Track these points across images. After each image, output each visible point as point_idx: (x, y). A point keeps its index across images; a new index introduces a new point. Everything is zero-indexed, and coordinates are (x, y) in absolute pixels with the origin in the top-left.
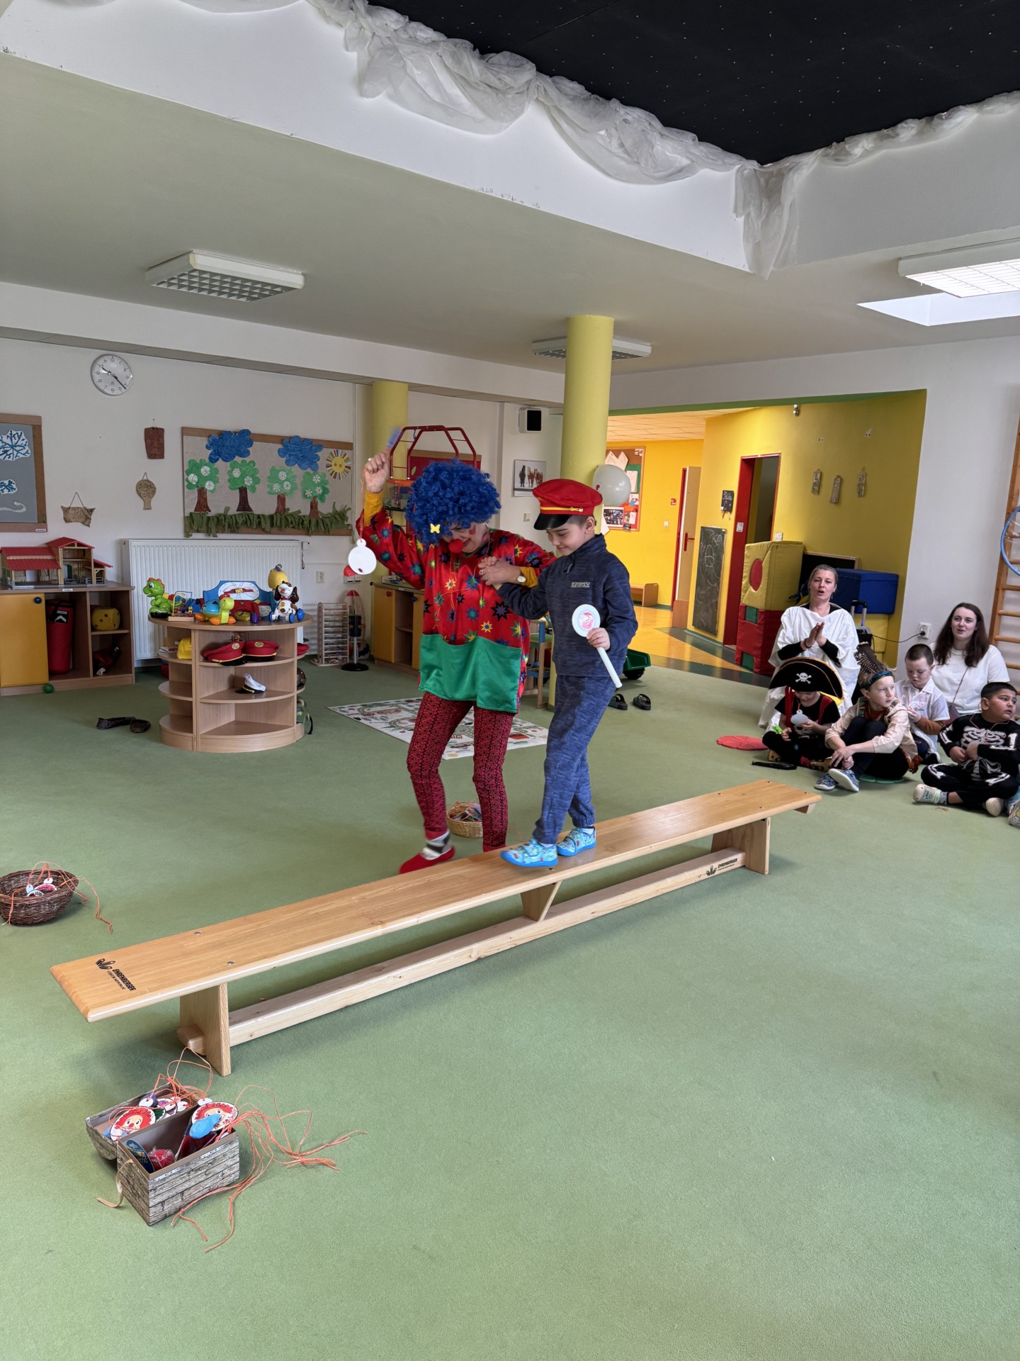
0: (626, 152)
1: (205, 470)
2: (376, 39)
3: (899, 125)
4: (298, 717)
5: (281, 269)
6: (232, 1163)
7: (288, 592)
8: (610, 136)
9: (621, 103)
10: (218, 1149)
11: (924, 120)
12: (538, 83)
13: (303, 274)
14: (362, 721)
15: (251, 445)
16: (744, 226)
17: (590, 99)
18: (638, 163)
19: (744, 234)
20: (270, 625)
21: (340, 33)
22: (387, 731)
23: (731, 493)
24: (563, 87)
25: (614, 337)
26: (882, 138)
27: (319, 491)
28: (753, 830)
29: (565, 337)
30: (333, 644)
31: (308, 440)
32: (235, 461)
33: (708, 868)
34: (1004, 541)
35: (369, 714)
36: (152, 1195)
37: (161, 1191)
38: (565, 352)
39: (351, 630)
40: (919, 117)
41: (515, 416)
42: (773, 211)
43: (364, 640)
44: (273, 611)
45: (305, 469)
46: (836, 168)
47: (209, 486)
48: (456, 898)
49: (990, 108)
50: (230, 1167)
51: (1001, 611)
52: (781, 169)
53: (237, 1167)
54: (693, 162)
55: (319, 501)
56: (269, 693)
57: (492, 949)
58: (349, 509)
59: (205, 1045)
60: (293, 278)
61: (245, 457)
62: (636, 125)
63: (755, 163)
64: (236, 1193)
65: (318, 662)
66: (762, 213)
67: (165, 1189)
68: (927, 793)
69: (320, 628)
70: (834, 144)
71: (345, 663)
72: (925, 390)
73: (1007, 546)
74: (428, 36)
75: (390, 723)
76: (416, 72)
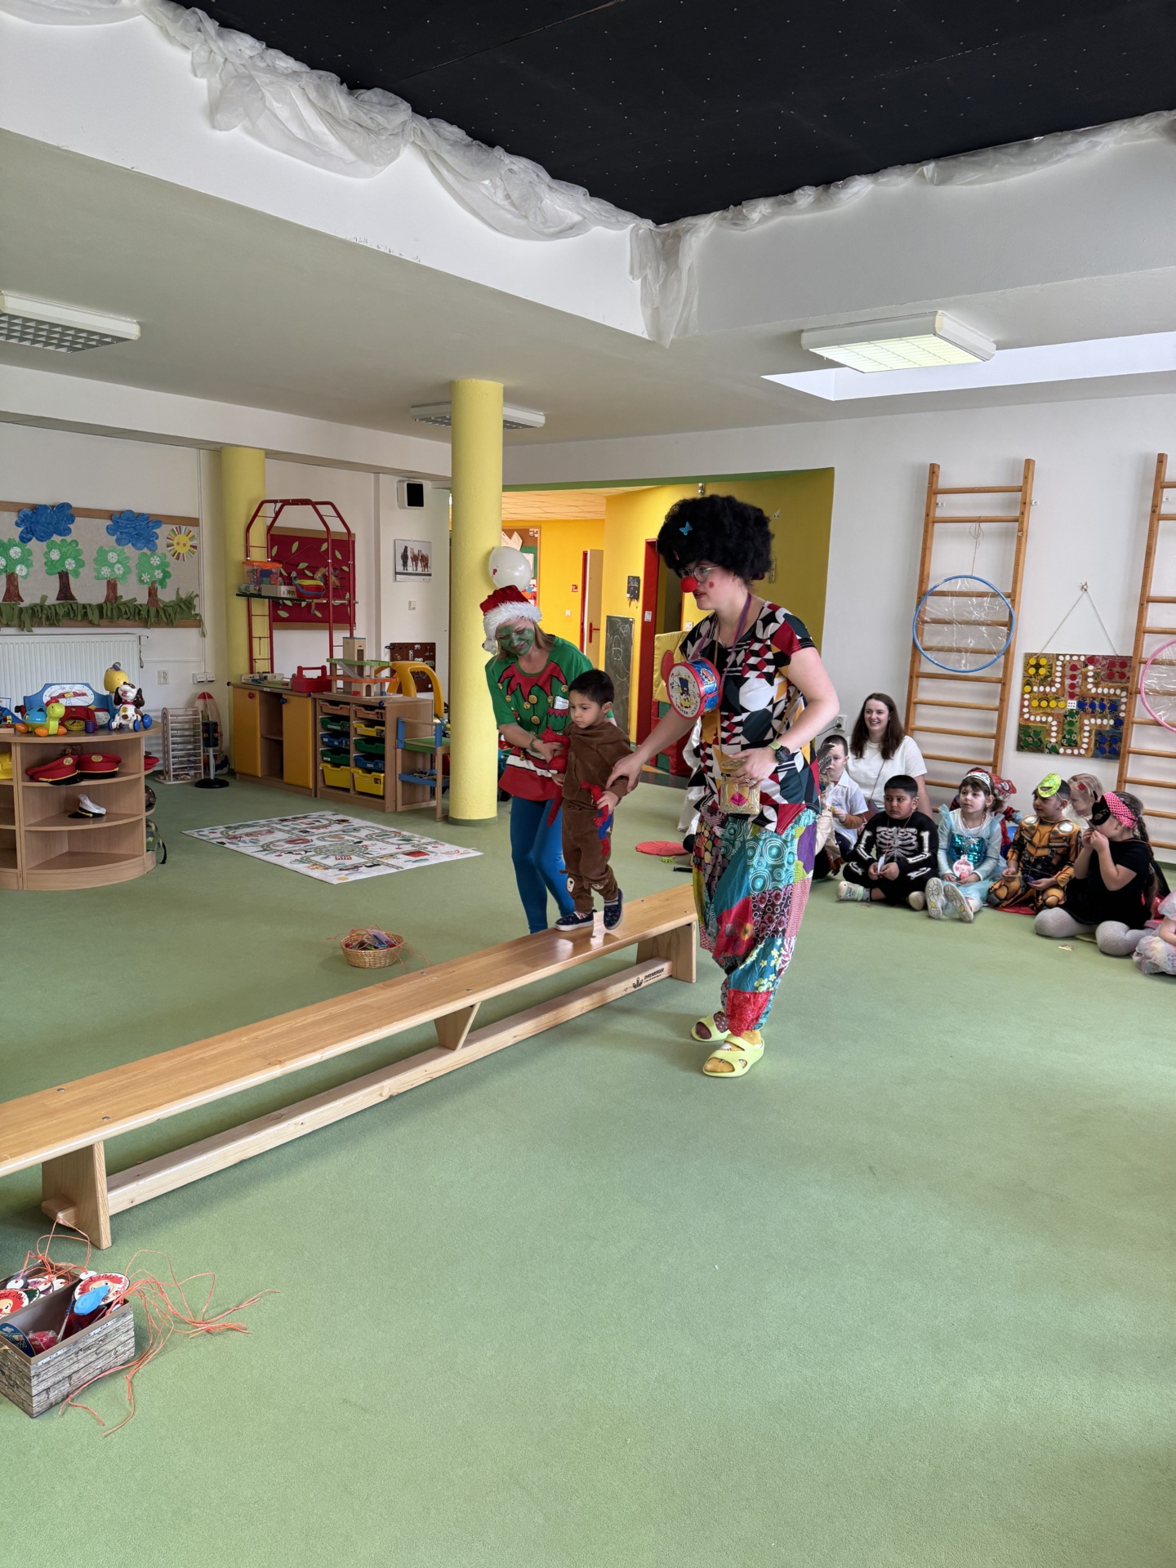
0: (513, 204)
1: (15, 552)
2: (230, 67)
3: (796, 192)
4: (148, 843)
5: (112, 316)
6: (126, 1338)
7: (132, 694)
8: (495, 186)
9: (506, 151)
10: (109, 1323)
11: (820, 188)
12: (414, 125)
13: (138, 323)
14: (227, 845)
15: (73, 521)
16: (642, 289)
17: (471, 145)
18: (526, 217)
19: (641, 299)
20: (109, 734)
21: (185, 57)
22: (260, 855)
23: (637, 579)
24: (442, 130)
25: (504, 406)
26: (780, 204)
27: (159, 575)
28: (678, 937)
29: (449, 402)
30: (182, 757)
31: (143, 514)
32: (53, 541)
33: (634, 980)
34: (916, 626)
35: (235, 837)
36: (34, 1381)
37: (45, 1376)
38: (450, 419)
39: (204, 739)
40: (816, 184)
41: (393, 490)
42: (671, 275)
43: (221, 752)
44: (113, 718)
45: (141, 549)
46: (736, 233)
47: (20, 570)
48: (363, 1030)
49: (884, 180)
50: (123, 1343)
51: (915, 700)
52: (677, 230)
53: (132, 1343)
54: (585, 218)
55: (159, 587)
56: (110, 816)
57: (405, 1085)
58: (197, 596)
59: (77, 1216)
60: (127, 328)
61: (65, 536)
62: (522, 176)
63: (650, 222)
64: (133, 1371)
65: (165, 779)
66: (660, 275)
67: (50, 1374)
68: (850, 891)
69: (165, 739)
70: (732, 207)
71: (198, 779)
72: (833, 468)
73: (920, 631)
74: (289, 66)
75: (262, 846)
76: (275, 104)
